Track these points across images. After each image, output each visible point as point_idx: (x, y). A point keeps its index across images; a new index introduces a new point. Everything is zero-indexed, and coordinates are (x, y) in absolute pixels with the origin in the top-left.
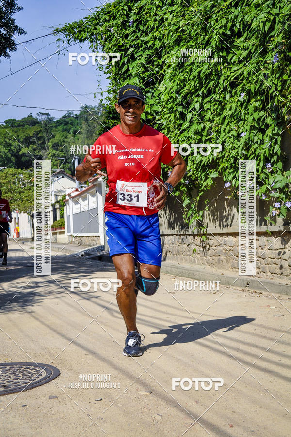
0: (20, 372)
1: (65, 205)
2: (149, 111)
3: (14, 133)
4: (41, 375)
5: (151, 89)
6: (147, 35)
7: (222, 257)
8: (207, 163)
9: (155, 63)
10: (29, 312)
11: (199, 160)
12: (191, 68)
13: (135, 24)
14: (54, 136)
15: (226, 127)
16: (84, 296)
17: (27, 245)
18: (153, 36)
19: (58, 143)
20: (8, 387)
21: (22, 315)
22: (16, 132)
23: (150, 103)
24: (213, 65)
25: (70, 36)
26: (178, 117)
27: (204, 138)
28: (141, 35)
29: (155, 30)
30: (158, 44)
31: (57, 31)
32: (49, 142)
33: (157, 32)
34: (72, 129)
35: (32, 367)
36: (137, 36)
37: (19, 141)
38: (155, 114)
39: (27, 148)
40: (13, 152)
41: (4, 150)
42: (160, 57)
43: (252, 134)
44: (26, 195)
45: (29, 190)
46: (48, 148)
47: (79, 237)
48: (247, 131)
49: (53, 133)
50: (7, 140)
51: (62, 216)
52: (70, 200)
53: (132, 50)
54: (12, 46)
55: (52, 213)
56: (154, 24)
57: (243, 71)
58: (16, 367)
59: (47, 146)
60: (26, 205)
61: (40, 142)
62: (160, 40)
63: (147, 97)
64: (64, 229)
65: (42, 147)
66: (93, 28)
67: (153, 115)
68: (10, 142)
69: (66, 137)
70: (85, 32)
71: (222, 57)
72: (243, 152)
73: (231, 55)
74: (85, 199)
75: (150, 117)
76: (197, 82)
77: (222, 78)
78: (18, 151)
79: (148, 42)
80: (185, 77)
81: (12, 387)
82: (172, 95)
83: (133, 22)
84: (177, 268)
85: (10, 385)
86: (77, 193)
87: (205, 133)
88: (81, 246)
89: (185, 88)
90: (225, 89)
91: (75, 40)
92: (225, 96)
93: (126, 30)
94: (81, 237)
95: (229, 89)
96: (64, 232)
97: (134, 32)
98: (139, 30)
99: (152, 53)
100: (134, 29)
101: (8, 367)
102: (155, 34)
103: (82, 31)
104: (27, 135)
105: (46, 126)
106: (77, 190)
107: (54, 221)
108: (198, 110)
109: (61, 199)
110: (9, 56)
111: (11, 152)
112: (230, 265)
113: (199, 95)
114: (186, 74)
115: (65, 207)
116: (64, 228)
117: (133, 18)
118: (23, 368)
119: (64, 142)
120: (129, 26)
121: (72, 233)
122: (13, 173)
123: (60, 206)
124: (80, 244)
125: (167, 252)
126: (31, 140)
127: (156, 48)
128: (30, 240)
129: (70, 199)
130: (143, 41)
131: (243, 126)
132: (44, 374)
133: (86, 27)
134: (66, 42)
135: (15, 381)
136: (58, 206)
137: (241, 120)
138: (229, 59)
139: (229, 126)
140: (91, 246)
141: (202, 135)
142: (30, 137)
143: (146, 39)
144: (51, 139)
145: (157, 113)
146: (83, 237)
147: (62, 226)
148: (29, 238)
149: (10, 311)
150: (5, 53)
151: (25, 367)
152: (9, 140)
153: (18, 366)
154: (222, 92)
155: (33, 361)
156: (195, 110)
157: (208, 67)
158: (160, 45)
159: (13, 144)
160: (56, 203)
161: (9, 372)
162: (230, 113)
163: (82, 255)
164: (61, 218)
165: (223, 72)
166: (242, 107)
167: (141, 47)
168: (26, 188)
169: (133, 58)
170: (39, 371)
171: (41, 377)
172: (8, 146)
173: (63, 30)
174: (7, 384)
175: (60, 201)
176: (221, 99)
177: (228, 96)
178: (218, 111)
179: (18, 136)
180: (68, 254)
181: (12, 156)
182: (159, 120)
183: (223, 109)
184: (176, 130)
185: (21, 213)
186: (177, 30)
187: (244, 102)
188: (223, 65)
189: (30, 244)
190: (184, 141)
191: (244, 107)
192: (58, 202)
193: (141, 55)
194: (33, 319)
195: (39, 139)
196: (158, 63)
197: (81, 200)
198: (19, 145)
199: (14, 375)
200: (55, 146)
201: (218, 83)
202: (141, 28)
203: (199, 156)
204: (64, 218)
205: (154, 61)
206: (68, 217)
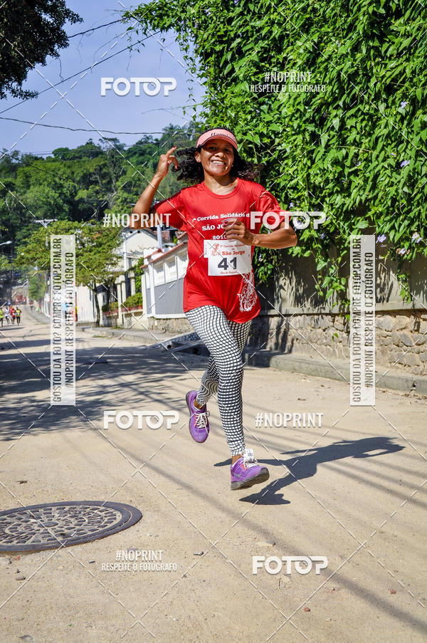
0: (84, 515)
1: (143, 274)
2: (265, 132)
3: (66, 168)
4: (115, 519)
5: (267, 99)
6: (260, 18)
7: (376, 347)
8: (352, 207)
9: (274, 60)
10: (95, 429)
11: (340, 204)
12: (327, 66)
13: (243, 3)
14: (124, 173)
15: (380, 152)
16: (174, 405)
17: (89, 333)
18: (269, 19)
19: (131, 182)
20: (68, 536)
21: (84, 433)
22: (69, 167)
23: (266, 120)
24: (359, 60)
25: (146, 23)
26: (308, 140)
27: (347, 171)
28: (251, 19)
29: (272, 10)
31: (128, 16)
32: (117, 180)
33: (276, 14)
34: (152, 161)
35: (102, 508)
36: (246, 21)
37: (74, 181)
38: (273, 136)
39: (85, 191)
40: (65, 197)
41: (53, 194)
42: (280, 51)
43: (418, 162)
44: (87, 259)
45: (90, 251)
46: (116, 190)
47: (164, 319)
48: (410, 158)
49: (123, 167)
50: (57, 179)
51: (139, 290)
52: (150, 266)
53: (239, 40)
54: (62, 40)
55: (124, 285)
56: (271, 1)
57: (405, 68)
58: (78, 508)
59: (115, 186)
60: (86, 274)
61: (104, 182)
62: (280, 25)
63: (261, 111)
64: (142, 308)
65: (107, 189)
66: (180, 10)
67: (270, 137)
68: (62, 181)
69: (143, 173)
70: (168, 16)
71: (373, 47)
72: (406, 189)
73: (385, 45)
74: (172, 264)
75: (266, 140)
76: (336, 87)
77: (373, 80)
78: (73, 195)
79: (261, 28)
80: (317, 80)
81: (74, 535)
82: (298, 107)
84: (309, 364)
85: (71, 534)
86: (160, 255)
87: (348, 163)
88: (167, 332)
89: (318, 97)
90: (377, 97)
91: (154, 29)
92: (377, 106)
93: (229, 11)
94: (167, 319)
95: (384, 96)
96: (142, 312)
97: (242, 14)
98: (249, 11)
99: (268, 45)
100: (241, 10)
101: (67, 508)
102: (272, 17)
103: (165, 15)
104: (85, 171)
105: (113, 157)
106: (160, 251)
107: (127, 297)
108: (337, 129)
109: (137, 264)
110: (58, 56)
111: (63, 197)
112: (387, 358)
113: (338, 105)
114: (318, 75)
115: (143, 277)
116: (142, 306)
118: (88, 510)
119: (139, 180)
120: (234, 6)
121: (153, 314)
122: (67, 227)
123: (136, 275)
124: (166, 330)
125: (293, 340)
126: (92, 179)
127: (274, 37)
128: (93, 325)
129: (150, 264)
130: (255, 27)
131: (405, 151)
132: (119, 517)
133: (170, 8)
134: (141, 32)
135: (78, 527)
136: (132, 274)
137: (402, 142)
138: (383, 51)
139: (383, 152)
140: (182, 333)
141: (343, 166)
142: (90, 175)
143: (258, 24)
144: (120, 176)
145: (276, 134)
146: (170, 319)
147: (138, 304)
148: (91, 323)
149: (68, 427)
150: (52, 50)
151: (91, 507)
152: (60, 179)
153: (81, 506)
154: (372, 101)
155: (101, 498)
156: (333, 128)
157: (352, 64)
158: (279, 32)
159: (66, 185)
160: (129, 270)
161: (69, 515)
162: (385, 132)
163: (169, 347)
164: (137, 293)
165: (374, 71)
166: (403, 123)
167: (252, 37)
168: (85, 249)
169: (240, 53)
170: (112, 512)
171: (115, 522)
172: (58, 188)
173: (136, 14)
174: (66, 531)
175: (135, 267)
176: (372, 112)
177: (382, 107)
178: (367, 129)
179: (73, 173)
180: (148, 345)
181: (64, 202)
182: (279, 144)
183: (374, 126)
184: (306, 159)
185: (78, 286)
186: (304, 10)
187: (406, 116)
188: (374, 60)
189: (93, 331)
190: (317, 175)
191: (406, 122)
192: (132, 269)
193: (252, 48)
194: (100, 439)
195: (103, 177)
196: (278, 59)
197: (166, 265)
198: (75, 187)
199: (76, 519)
200: (127, 188)
201: (368, 88)
202: (252, 9)
203: (339, 197)
204: (141, 292)
205: (272, 57)
206: (148, 290)
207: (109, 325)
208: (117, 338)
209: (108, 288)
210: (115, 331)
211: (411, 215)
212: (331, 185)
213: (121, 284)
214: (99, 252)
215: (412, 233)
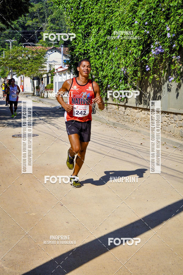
1: (54, 75)
6: (86, 14)
7: (112, 114)
9: (89, 28)
13: (82, 9)
17: (29, 98)
27: (103, 66)
28: (84, 14)
30: (90, 20)
36: (83, 15)
42: (91, 26)
46: (47, 22)
51: (52, 82)
52: (57, 74)
55: (46, 78)
56: (89, 11)
64: (53, 90)
65: (42, 21)
72: (113, 75)
74: (65, 74)
77: (108, 45)
78: (25, 23)
83: (81, 8)
86: (61, 69)
98: (84, 12)
100: (82, 11)
106: (61, 67)
107: (47, 84)
108: (101, 54)
115: (54, 76)
116: (53, 89)
117: (81, 6)
120: (80, 8)
123: (51, 75)
128: (31, 95)
129: (57, 72)
136: (50, 75)
147: (51, 88)
148: (31, 93)
156: (100, 54)
160: (49, 73)
163: (60, 108)
164: (51, 83)
167: (84, 19)
175: (51, 72)
177: (110, 52)
180: (53, 107)
197: (63, 74)
202: (85, 11)
203: (102, 72)
204: (53, 83)
205: (89, 27)
206: (56, 83)
207: (39, 96)
208: (41, 103)
209: (39, 79)
210: (41, 99)
211: (114, 81)
212: (100, 68)
213: (45, 78)
214: (36, 63)
215: (114, 85)
